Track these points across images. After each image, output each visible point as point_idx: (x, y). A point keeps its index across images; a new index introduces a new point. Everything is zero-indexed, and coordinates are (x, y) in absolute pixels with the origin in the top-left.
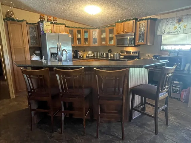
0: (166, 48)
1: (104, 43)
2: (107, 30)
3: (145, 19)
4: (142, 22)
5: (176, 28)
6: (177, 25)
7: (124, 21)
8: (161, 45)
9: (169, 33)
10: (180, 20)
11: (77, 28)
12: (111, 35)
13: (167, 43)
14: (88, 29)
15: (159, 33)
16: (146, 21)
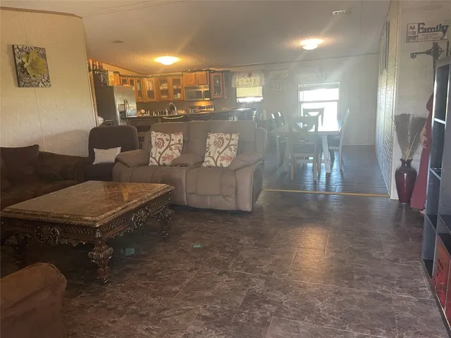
0: (241, 100)
1: (164, 97)
2: (170, 80)
3: (220, 72)
4: (216, 74)
5: (247, 81)
6: (248, 79)
7: (195, 71)
8: (236, 98)
9: (242, 86)
10: (250, 75)
11: (129, 76)
12: (175, 87)
13: (242, 96)
14: (140, 77)
15: (233, 86)
16: (220, 74)
